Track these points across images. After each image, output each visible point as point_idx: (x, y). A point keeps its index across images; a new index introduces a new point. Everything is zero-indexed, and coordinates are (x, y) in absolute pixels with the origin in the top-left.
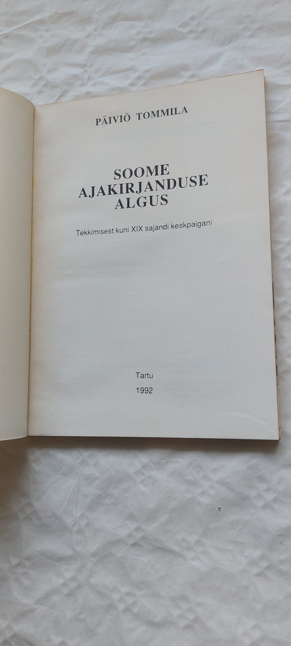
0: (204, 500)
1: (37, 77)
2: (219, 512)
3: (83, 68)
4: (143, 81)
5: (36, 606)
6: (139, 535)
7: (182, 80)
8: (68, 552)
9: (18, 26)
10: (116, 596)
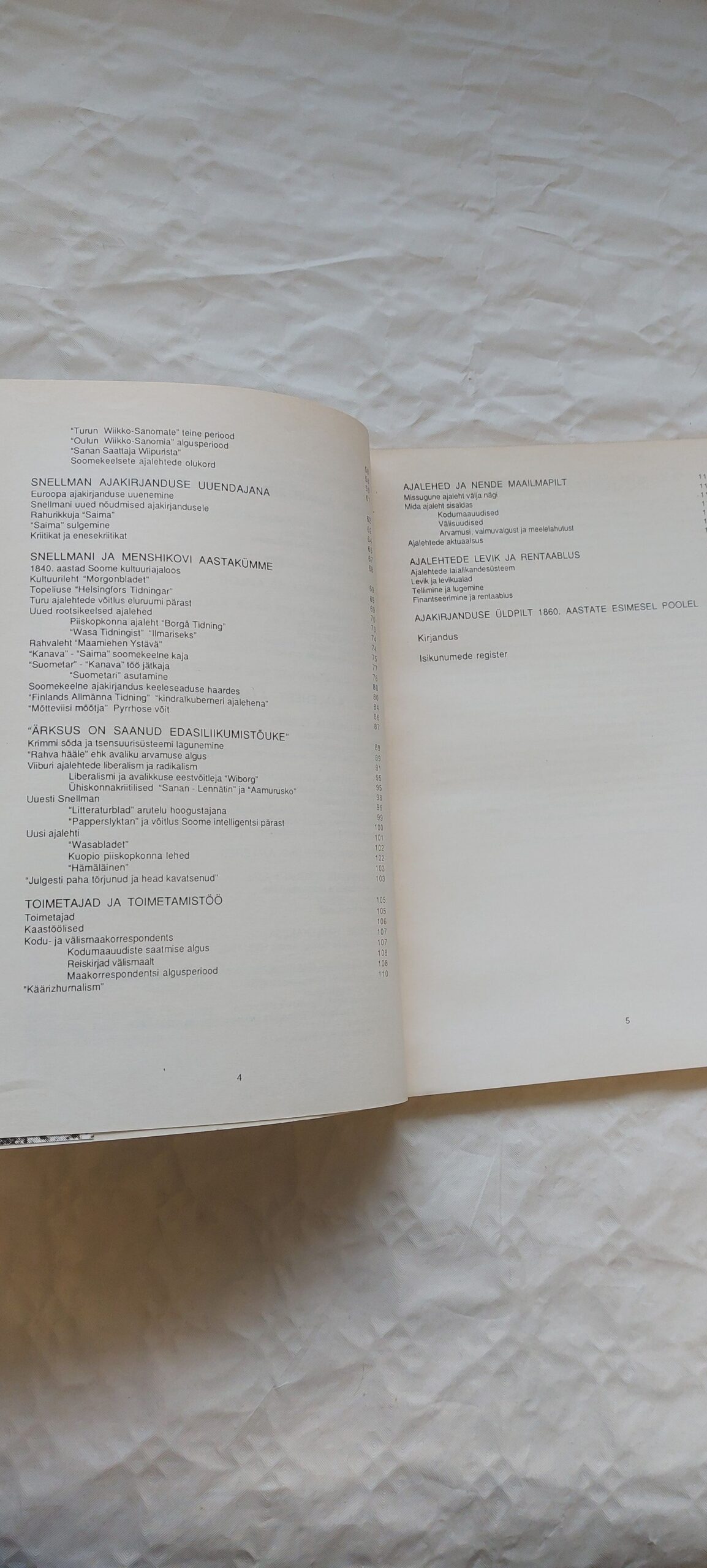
3: (463, 372)
4: (578, 419)
5: (438, 1406)
10: (591, 1360)
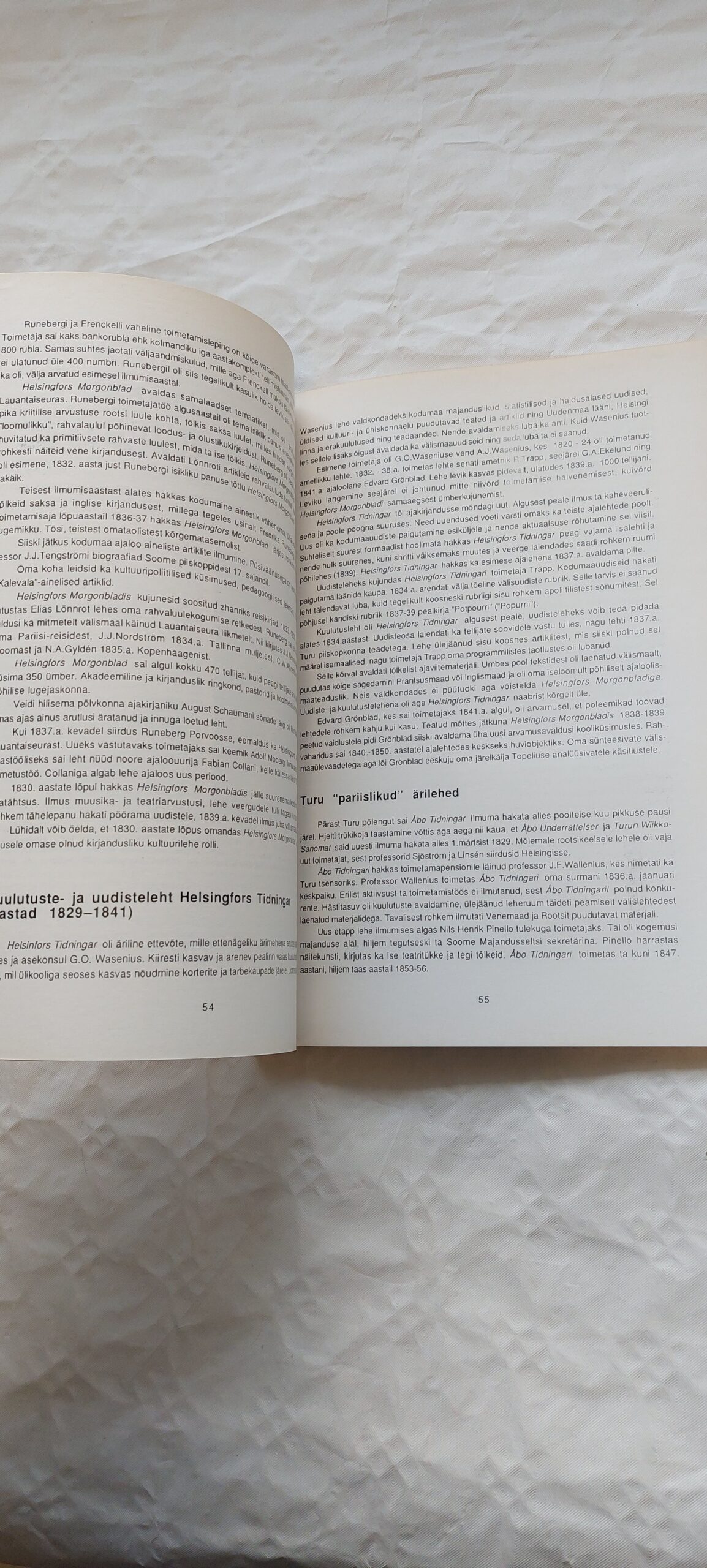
0: (677, 1139)
3: (387, 302)
4: (509, 325)
5: (334, 1369)
6: (544, 1215)
7: (590, 321)
8: (397, 1255)
9: (254, 224)
10: (502, 1341)
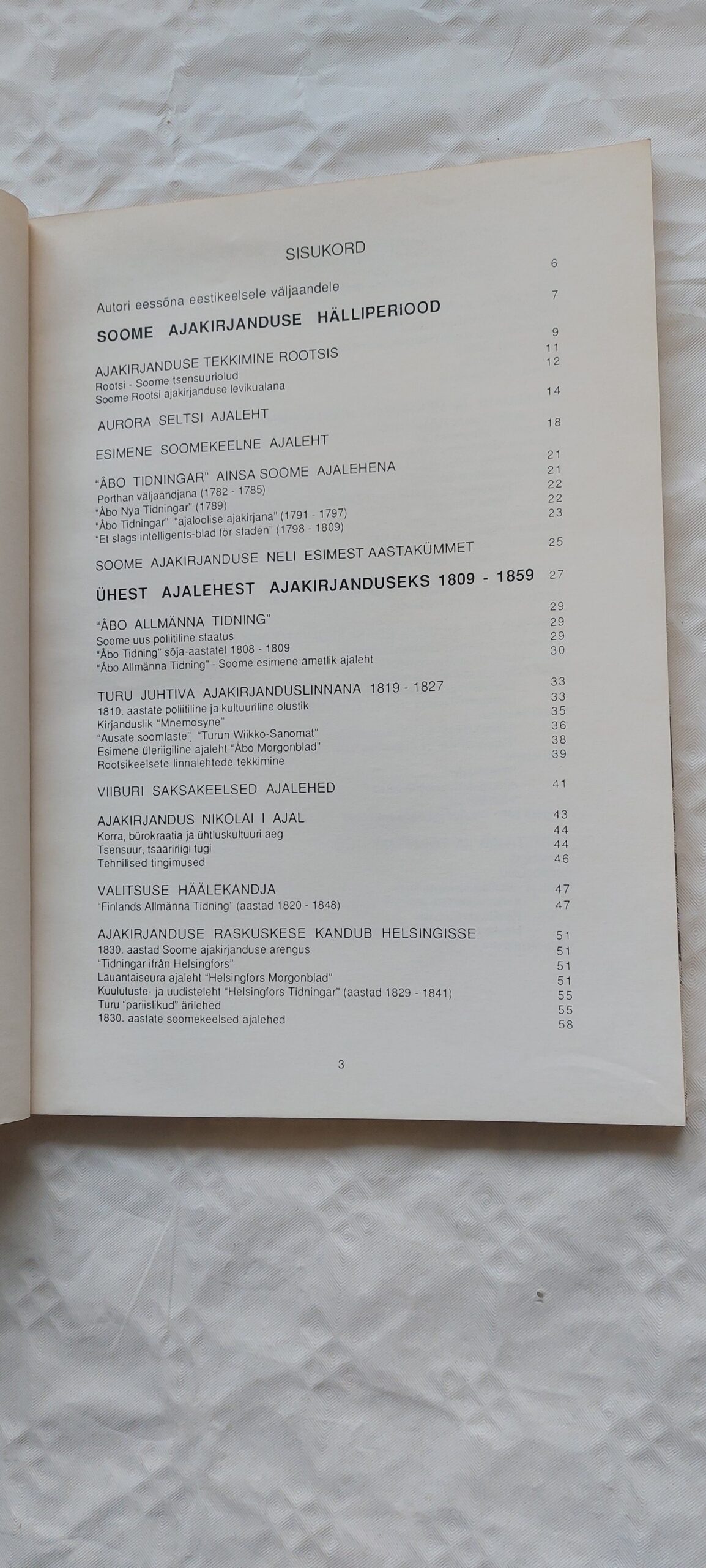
0: (502, 1274)
1: (31, 134)
2: (540, 1303)
6: (335, 1363)
7: (434, 158)
8: (152, 1406)
